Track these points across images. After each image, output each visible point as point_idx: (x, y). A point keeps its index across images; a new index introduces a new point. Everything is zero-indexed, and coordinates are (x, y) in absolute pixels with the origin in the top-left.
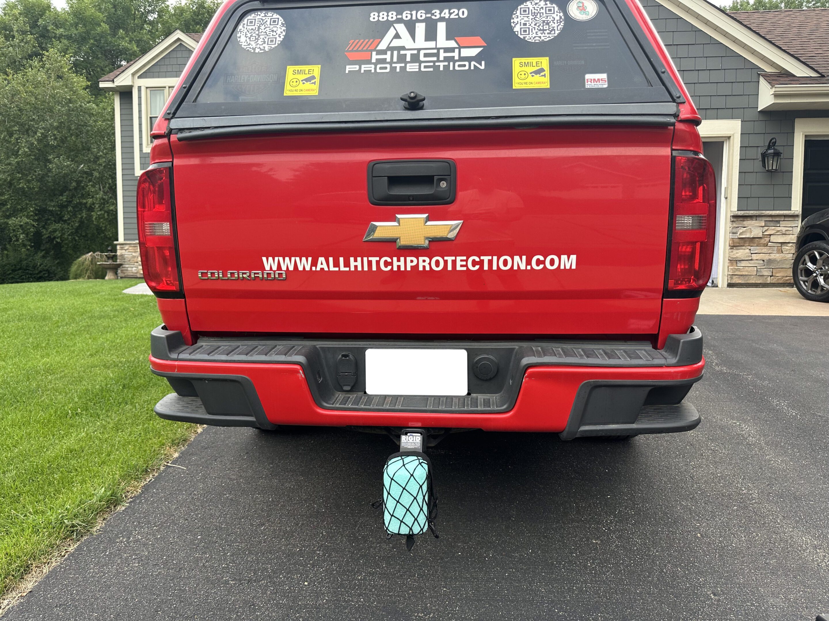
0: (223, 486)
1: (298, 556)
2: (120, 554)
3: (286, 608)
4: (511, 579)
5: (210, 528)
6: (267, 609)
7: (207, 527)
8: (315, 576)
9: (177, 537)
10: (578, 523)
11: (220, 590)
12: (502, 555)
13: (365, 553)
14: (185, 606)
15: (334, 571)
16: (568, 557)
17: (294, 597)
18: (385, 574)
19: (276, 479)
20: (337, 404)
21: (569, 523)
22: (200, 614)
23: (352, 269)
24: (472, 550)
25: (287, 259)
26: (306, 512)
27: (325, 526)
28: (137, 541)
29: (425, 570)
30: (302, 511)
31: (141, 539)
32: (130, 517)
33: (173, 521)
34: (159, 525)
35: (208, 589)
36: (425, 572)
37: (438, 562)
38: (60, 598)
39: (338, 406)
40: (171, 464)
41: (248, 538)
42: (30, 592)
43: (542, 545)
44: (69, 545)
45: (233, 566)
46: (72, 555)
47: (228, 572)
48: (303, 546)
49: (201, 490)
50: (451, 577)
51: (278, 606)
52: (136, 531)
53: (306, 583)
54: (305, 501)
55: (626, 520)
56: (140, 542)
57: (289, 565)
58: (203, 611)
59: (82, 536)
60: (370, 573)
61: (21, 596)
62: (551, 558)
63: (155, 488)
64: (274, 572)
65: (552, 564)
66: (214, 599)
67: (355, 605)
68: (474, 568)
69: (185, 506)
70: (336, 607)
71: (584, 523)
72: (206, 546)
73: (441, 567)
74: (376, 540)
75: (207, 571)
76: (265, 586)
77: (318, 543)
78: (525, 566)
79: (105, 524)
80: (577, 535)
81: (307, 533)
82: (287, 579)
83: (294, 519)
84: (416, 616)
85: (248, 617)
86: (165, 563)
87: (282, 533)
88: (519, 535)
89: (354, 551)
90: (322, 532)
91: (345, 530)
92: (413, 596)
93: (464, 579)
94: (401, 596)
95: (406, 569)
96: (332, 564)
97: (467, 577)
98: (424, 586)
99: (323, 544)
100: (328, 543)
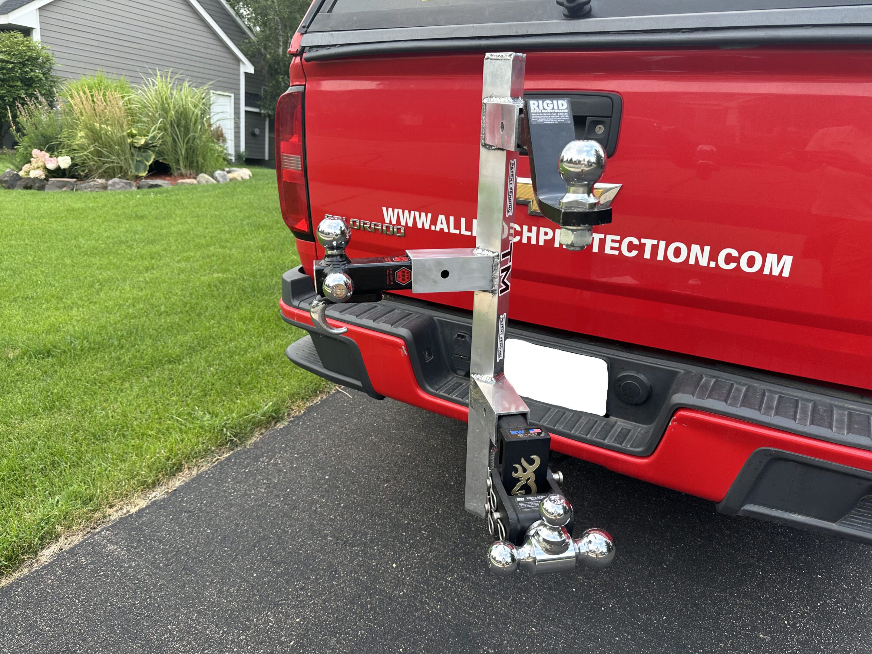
0: (374, 426)
1: (402, 530)
2: (255, 475)
3: (362, 587)
4: (620, 648)
5: (341, 469)
6: (344, 582)
7: (338, 468)
8: (407, 560)
9: (309, 472)
10: (752, 600)
11: (316, 543)
12: (625, 610)
13: (469, 550)
14: (279, 549)
15: (427, 560)
16: (712, 644)
17: (376, 577)
18: (477, 584)
19: (425, 432)
20: (441, 390)
21: (737, 597)
22: (286, 563)
24: (591, 591)
25: (406, 212)
26: (435, 480)
27: (445, 503)
28: (275, 464)
29: (523, 596)
30: (432, 477)
31: (280, 464)
32: (283, 437)
33: (314, 453)
34: (301, 453)
35: (306, 539)
36: (522, 598)
37: (543, 591)
38: (192, 504)
39: (442, 393)
40: (342, 389)
41: (368, 492)
42: (175, 490)
43: (684, 616)
44: (224, 452)
45: (339, 520)
46: (221, 463)
47: (331, 526)
48: (413, 519)
49: (353, 425)
50: (549, 617)
51: (356, 581)
52: (280, 453)
53: (394, 565)
54: (440, 466)
55: (828, 620)
56: (277, 467)
57: (389, 537)
58: (291, 561)
59: (237, 446)
60: (463, 577)
61: (167, 492)
62: (688, 638)
63: (316, 412)
64: (372, 541)
65: (685, 646)
66: (306, 551)
67: (428, 610)
68: (581, 615)
69: (331, 439)
70: (409, 606)
71: (761, 604)
72: (328, 489)
73: (544, 599)
74: (489, 539)
75: (315, 518)
76: (356, 554)
77: (429, 521)
78: (646, 636)
79: (260, 439)
80: (741, 617)
81: (424, 505)
82: (379, 554)
83: (420, 484)
84: (485, 651)
85: (324, 583)
86: (286, 496)
87: (400, 497)
88: (660, 591)
89: (459, 544)
90: (439, 509)
91: (462, 515)
92: (494, 623)
93: (562, 624)
94: (481, 619)
95: (503, 586)
96: (430, 552)
97: (567, 624)
98: (512, 616)
99: (433, 524)
100: (438, 525)
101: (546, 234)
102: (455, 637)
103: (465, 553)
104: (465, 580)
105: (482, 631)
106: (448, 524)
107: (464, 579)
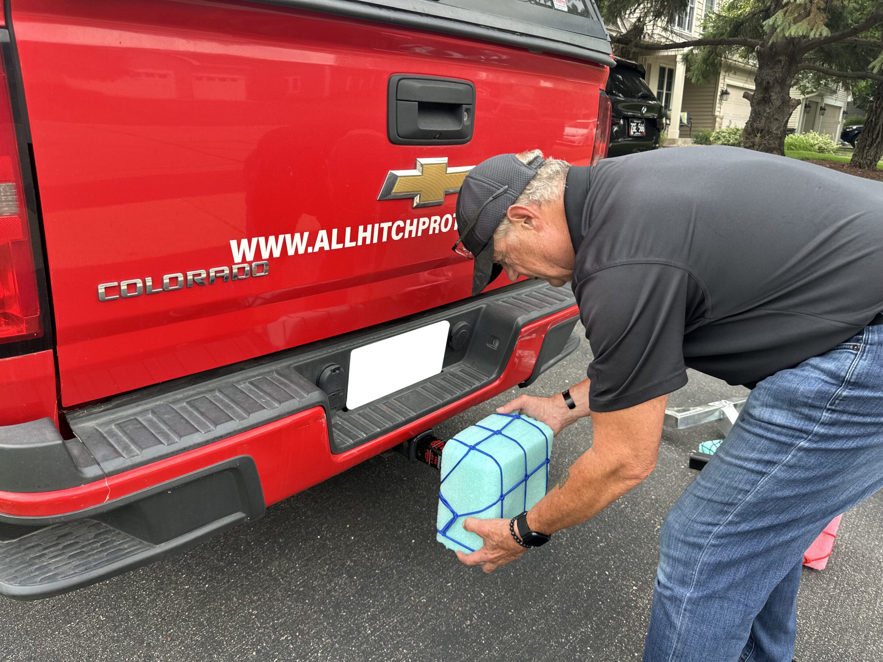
13: (334, 602)
15: (333, 645)
18: (383, 609)
23: (360, 243)
25: (272, 239)
26: (188, 602)
27: (239, 603)
29: (410, 578)
36: (413, 580)
37: (409, 562)
39: (351, 441)
50: (439, 569)
60: (372, 619)
73: (417, 565)
83: (184, 620)
84: (467, 627)
89: (320, 609)
90: (249, 613)
91: (273, 593)
92: (438, 611)
93: (450, 563)
94: (430, 619)
95: (394, 589)
96: (320, 639)
97: (450, 560)
98: (432, 594)
99: (273, 626)
100: (278, 620)
101: (424, 223)
102: (448, 647)
103: (337, 606)
104: (376, 618)
105: (445, 623)
106: (280, 611)
107: (374, 618)
